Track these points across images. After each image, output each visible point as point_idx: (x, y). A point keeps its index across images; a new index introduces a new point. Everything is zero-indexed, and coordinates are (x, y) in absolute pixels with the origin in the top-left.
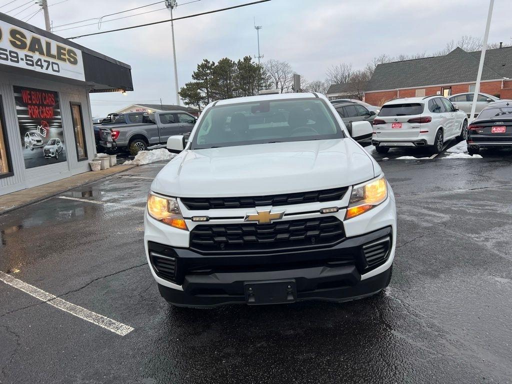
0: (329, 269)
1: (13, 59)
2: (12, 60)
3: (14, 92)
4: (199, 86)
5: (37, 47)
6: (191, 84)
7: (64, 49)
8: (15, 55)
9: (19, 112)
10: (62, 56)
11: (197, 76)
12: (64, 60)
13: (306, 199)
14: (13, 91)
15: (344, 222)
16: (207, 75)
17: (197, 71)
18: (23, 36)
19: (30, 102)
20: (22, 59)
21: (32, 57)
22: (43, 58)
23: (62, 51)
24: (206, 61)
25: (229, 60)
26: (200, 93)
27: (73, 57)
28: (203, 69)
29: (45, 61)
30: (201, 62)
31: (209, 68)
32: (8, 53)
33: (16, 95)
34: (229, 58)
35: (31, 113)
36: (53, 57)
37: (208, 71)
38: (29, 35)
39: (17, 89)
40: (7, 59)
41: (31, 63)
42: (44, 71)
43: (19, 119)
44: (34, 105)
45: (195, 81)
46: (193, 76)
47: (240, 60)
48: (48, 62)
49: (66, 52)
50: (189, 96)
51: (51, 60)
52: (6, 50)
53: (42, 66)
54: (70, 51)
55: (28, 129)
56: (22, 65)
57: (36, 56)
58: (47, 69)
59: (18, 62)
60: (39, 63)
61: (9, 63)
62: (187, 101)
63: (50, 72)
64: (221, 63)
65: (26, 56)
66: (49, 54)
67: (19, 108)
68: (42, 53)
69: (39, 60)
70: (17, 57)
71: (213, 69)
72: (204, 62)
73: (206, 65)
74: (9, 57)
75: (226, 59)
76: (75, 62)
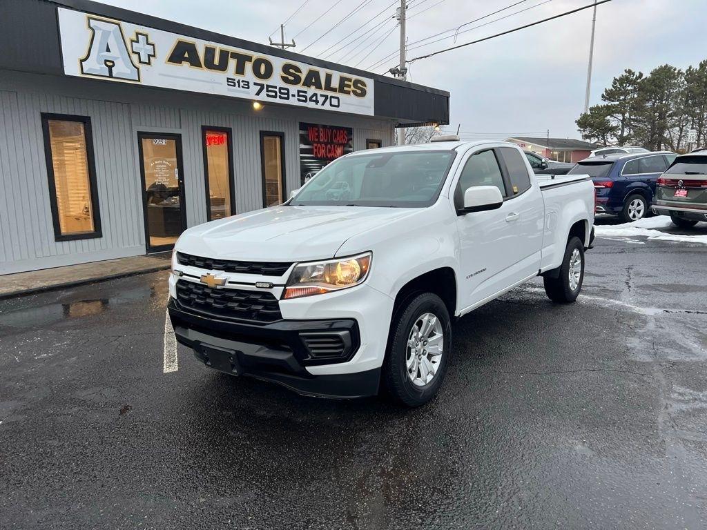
0: (267, 349)
1: (282, 96)
2: (280, 97)
3: (300, 129)
4: (609, 111)
5: (313, 81)
6: (597, 108)
7: (350, 80)
8: (286, 92)
9: (302, 151)
10: (345, 88)
11: (609, 95)
12: (348, 93)
13: (252, 270)
14: (298, 128)
15: (280, 302)
16: (626, 93)
17: (611, 88)
18: (298, 70)
19: (316, 140)
20: (293, 96)
21: (306, 92)
22: (319, 92)
23: (346, 82)
24: (630, 72)
25: (672, 68)
26: (609, 121)
27: (359, 88)
28: (621, 84)
29: (321, 95)
30: (620, 74)
31: (631, 82)
32: (277, 90)
33: (301, 132)
34: (670, 64)
35: (316, 153)
36: (334, 90)
37: (630, 88)
38: (305, 69)
39: (303, 126)
40: (275, 97)
41: (304, 99)
42: (319, 106)
43: (302, 158)
44: (321, 143)
45: (606, 103)
46: (603, 96)
47: (690, 67)
48: (326, 97)
49: (351, 84)
50: (591, 126)
51: (329, 94)
52: (276, 87)
53: (317, 102)
54: (356, 82)
55: (310, 170)
56: (293, 101)
57: (311, 91)
58: (323, 104)
59: (288, 98)
60: (314, 99)
61: (278, 100)
62: (587, 132)
63: (327, 107)
64: (655, 73)
65: (299, 91)
66: (328, 88)
67: (303, 146)
68: (318, 86)
69: (315, 95)
70: (288, 94)
71: (638, 83)
72: (625, 74)
73: (627, 78)
74: (278, 94)
75: (666, 66)
76: (363, 94)
